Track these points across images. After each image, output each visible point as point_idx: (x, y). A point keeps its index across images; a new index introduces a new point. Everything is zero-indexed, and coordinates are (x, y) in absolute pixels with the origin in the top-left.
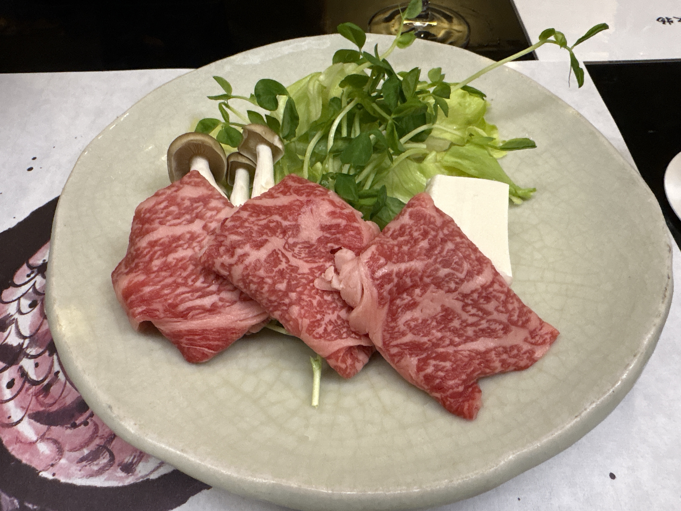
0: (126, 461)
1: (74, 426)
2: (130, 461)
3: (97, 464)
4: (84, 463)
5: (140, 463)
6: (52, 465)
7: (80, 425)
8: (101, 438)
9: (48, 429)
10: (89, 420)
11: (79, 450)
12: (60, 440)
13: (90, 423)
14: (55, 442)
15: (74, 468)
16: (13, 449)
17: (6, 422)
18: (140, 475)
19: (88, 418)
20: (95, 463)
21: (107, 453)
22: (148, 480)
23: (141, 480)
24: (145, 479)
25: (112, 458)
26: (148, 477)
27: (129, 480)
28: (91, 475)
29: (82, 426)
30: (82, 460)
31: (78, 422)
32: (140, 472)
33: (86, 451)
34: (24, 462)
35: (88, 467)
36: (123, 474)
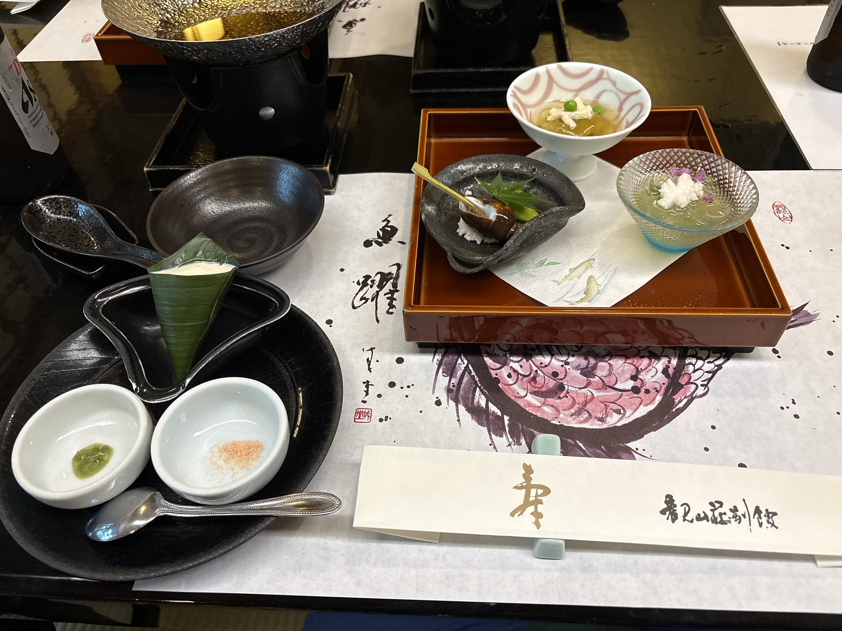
0: (599, 416)
1: (560, 398)
2: (601, 416)
3: (582, 417)
4: (574, 416)
5: (608, 418)
6: (556, 418)
7: (563, 397)
8: (579, 404)
9: (545, 400)
10: (567, 395)
11: (568, 410)
12: (555, 405)
13: (569, 397)
14: (553, 406)
15: (569, 419)
16: (529, 410)
17: (518, 395)
18: (610, 424)
19: (566, 394)
20: (581, 416)
21: (585, 412)
22: (616, 426)
23: (611, 426)
24: (614, 426)
25: (590, 415)
26: (615, 425)
27: (605, 426)
28: (581, 423)
29: (565, 398)
30: (572, 415)
31: (561, 396)
32: (609, 422)
33: (573, 411)
34: (539, 416)
35: (577, 418)
36: (600, 423)
